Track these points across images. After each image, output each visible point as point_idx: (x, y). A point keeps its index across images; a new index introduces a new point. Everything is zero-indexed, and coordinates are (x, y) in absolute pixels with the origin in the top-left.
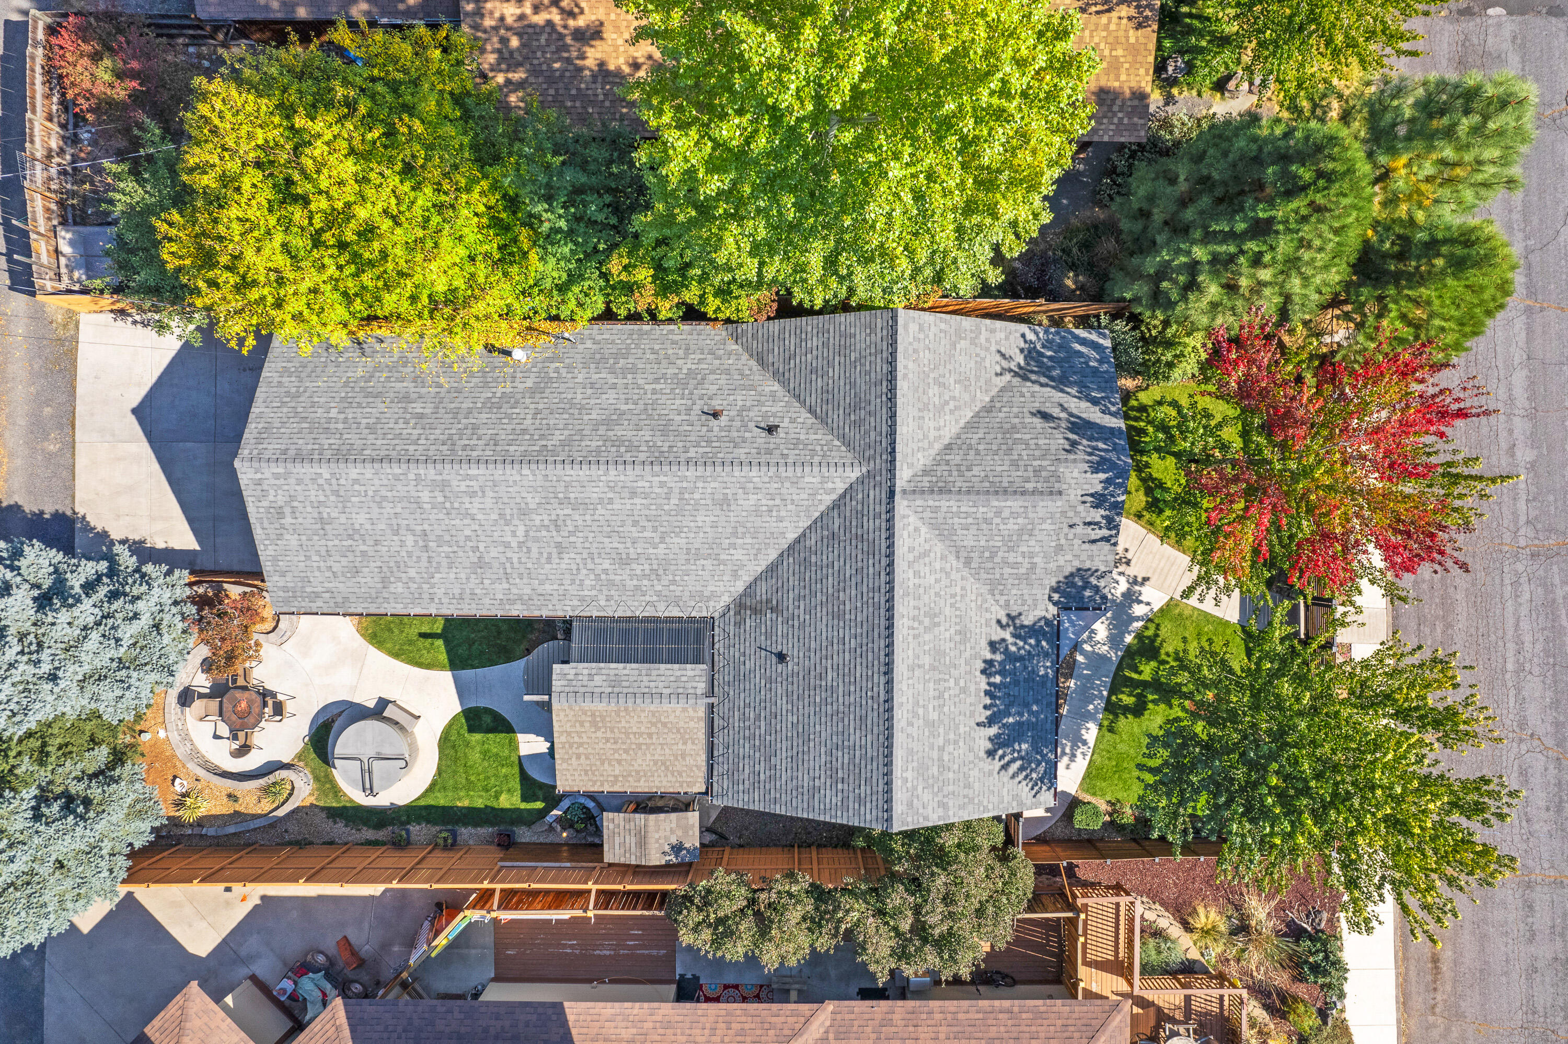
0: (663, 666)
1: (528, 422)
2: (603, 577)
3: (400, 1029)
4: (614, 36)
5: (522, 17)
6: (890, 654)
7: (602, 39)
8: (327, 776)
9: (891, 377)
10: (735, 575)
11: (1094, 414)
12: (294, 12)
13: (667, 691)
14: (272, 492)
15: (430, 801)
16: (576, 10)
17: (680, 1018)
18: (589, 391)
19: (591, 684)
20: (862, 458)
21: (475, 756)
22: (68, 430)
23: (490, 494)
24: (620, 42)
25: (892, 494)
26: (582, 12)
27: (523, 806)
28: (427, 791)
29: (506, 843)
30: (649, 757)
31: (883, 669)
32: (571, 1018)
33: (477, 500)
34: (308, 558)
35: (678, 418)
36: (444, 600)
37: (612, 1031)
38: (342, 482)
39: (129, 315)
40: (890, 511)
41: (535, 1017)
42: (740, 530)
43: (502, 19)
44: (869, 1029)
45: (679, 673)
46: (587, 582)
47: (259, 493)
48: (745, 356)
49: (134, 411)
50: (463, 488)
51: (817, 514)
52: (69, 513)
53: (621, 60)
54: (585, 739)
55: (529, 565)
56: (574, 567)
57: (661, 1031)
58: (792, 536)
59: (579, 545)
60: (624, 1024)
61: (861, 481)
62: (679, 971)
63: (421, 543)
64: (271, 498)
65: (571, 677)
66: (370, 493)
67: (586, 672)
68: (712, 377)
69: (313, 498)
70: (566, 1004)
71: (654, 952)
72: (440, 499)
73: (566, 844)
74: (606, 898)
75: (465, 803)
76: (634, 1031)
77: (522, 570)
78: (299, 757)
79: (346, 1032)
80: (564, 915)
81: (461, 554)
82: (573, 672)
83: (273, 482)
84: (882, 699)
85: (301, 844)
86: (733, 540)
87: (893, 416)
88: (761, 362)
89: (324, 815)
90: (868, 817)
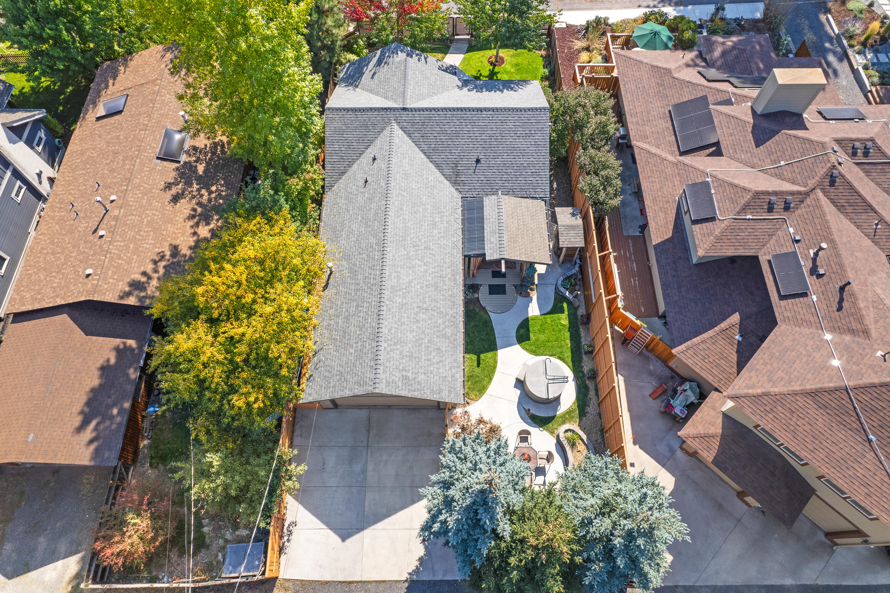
0: (485, 214)
1: (364, 256)
2: (442, 235)
3: (682, 317)
4: (178, 240)
5: (159, 279)
6: (473, 110)
7: (178, 246)
8: (561, 417)
9: (354, 110)
10: (441, 182)
11: (375, 60)
12: (125, 409)
13: (497, 211)
14: (394, 378)
15: (569, 360)
16: (162, 254)
17: (651, 196)
18: (351, 236)
19: (495, 242)
20: (389, 123)
21: (542, 337)
22: (353, 586)
23: (399, 269)
24: (182, 238)
25: (404, 109)
26: (163, 252)
27: (566, 312)
28: (564, 362)
29: (587, 319)
30: (529, 222)
31: (480, 113)
32: (660, 240)
33: (401, 276)
34: (431, 372)
35: (367, 195)
36: (455, 311)
37: (662, 222)
38: (389, 338)
39: (283, 544)
40: (411, 110)
41: (663, 256)
42: (419, 173)
43: (157, 288)
44: (641, 129)
45: (488, 207)
46: (445, 242)
47: (394, 385)
48: (341, 181)
49: (343, 540)
50: (395, 280)
51: (413, 144)
52: (406, 585)
53: (191, 239)
54: (523, 247)
55: (436, 265)
56: (437, 245)
57: (658, 202)
58: (423, 156)
59: (426, 240)
60: (658, 218)
61: (398, 123)
62: (638, 234)
63: (424, 311)
64: (397, 379)
65: (492, 252)
66: (396, 326)
67: (489, 245)
68: (348, 190)
69: (398, 357)
70: (654, 244)
71: (631, 245)
72: (401, 293)
73: (584, 292)
74: (602, 247)
75: (568, 342)
76: (660, 213)
77: (439, 269)
78: (552, 433)
79: (689, 343)
80: (615, 267)
81: (430, 294)
82: (489, 251)
83: (388, 375)
84: (492, 113)
85: (603, 431)
86: (424, 177)
87: (371, 109)
88: (343, 173)
89: (584, 419)
90: (545, 118)
